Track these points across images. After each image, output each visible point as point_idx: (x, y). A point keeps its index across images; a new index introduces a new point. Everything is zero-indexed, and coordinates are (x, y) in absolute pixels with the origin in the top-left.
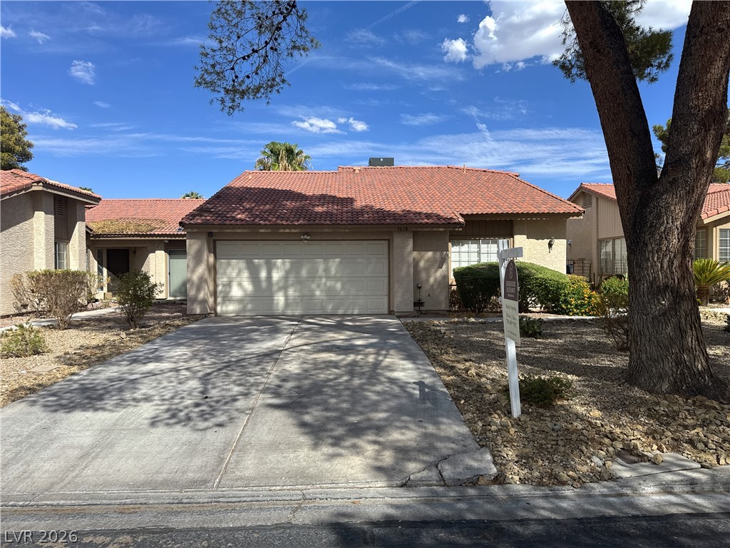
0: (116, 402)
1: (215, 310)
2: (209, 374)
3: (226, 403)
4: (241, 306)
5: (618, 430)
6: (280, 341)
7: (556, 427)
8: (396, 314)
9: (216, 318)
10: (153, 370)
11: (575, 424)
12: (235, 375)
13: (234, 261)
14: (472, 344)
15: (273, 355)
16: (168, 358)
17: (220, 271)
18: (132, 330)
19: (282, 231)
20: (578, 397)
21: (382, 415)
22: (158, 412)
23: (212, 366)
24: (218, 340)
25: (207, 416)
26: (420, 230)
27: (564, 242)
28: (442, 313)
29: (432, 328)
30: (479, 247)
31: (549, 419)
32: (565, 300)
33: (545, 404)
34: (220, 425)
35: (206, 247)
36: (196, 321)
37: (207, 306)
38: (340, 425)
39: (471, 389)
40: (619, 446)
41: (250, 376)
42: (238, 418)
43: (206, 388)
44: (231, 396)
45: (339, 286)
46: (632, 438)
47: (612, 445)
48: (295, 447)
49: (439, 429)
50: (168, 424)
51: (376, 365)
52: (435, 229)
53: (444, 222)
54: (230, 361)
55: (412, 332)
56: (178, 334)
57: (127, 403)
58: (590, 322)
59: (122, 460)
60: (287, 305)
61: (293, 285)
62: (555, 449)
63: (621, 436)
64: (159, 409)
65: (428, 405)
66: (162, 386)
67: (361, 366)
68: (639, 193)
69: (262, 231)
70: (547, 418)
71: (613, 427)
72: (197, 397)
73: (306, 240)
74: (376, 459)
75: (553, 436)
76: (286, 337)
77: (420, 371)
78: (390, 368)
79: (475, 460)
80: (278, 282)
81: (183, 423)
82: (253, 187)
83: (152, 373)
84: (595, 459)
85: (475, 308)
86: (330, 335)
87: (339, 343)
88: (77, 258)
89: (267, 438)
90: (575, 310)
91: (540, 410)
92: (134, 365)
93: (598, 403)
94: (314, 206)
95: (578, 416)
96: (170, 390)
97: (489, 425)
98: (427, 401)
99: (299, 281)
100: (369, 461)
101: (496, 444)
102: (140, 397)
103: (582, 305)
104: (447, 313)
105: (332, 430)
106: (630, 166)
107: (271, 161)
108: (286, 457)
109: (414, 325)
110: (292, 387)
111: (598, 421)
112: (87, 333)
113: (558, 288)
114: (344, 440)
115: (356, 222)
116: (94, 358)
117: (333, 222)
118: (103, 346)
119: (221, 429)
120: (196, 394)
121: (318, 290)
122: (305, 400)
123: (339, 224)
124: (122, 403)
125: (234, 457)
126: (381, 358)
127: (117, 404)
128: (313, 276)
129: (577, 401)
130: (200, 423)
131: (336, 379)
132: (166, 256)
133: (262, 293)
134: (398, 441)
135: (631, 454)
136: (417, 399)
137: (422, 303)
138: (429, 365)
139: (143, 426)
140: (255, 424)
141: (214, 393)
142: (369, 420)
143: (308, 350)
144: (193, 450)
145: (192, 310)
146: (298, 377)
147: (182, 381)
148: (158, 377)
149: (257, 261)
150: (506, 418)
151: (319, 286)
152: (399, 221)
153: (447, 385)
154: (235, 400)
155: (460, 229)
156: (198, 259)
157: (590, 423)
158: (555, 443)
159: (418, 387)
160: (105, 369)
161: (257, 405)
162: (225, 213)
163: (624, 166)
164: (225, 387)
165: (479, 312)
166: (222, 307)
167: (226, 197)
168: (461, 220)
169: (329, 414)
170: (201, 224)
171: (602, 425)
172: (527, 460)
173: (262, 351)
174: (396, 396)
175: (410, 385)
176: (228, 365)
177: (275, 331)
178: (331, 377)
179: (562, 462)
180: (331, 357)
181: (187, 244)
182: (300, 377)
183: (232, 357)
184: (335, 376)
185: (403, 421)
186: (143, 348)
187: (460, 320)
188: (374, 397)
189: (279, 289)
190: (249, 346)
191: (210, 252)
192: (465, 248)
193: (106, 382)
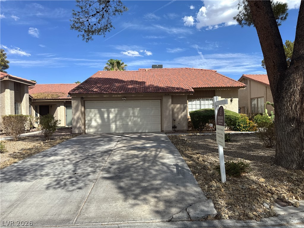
0: (32, 176)
1: (85, 131)
2: (78, 162)
3: (84, 177)
4: (96, 130)
5: (274, 189)
6: (113, 145)
7: (243, 187)
8: (164, 132)
9: (85, 135)
10: (53, 160)
11: (253, 185)
12: (90, 162)
13: (93, 110)
14: (199, 145)
15: (108, 152)
16: (60, 154)
17: (87, 114)
18: (47, 141)
19: (114, 96)
20: (252, 171)
21: (158, 182)
22: (51, 181)
23: (80, 158)
24: (85, 145)
25: (74, 183)
26: (174, 95)
27: (237, 99)
28: (185, 131)
29: (181, 138)
30: (200, 102)
31: (240, 183)
32: (238, 125)
33: (237, 175)
34: (80, 188)
35: (80, 103)
36: (76, 136)
37: (81, 130)
38: (138, 188)
39: (201, 168)
40: (276, 197)
41: (97, 163)
42: (89, 184)
43: (76, 169)
44: (87, 173)
45: (139, 120)
46: (282, 192)
47: (272, 196)
48: (115, 200)
49: (186, 189)
50: (55, 188)
51: (156, 156)
52: (181, 94)
53: (185, 91)
54: (89, 155)
55: (172, 140)
56: (67, 142)
57: (37, 177)
58: (250, 134)
59: (29, 208)
60: (116, 129)
61: (119, 120)
62: (245, 200)
63: (276, 191)
64: (52, 180)
65: (181, 176)
66: (55, 168)
67: (149, 157)
68: (279, 74)
69: (105, 96)
70: (238, 183)
71: (271, 186)
72: (71, 174)
73: (124, 100)
74: (156, 206)
75: (243, 192)
76: (115, 143)
77: (176, 159)
78: (162, 158)
79: (205, 206)
80: (112, 118)
81: (62, 187)
82: (102, 77)
83: (52, 162)
84: (266, 205)
85: (199, 128)
86: (135, 142)
87: (139, 146)
88: (25, 109)
89: (102, 195)
90: (243, 129)
91: (235, 178)
92: (44, 157)
93: (263, 175)
94: (128, 85)
95: (254, 182)
96: (59, 170)
97: (211, 187)
98: (180, 174)
99: (122, 119)
100: (152, 208)
101: (215, 197)
102: (44, 174)
103: (246, 127)
104: (187, 131)
105: (134, 191)
106: (275, 61)
107: (110, 67)
108: (111, 205)
109: (173, 137)
110: (116, 168)
111: (263, 184)
112: (26, 142)
113: (236, 120)
114: (140, 196)
115: (146, 92)
116: (26, 155)
117: (136, 92)
118: (32, 149)
119: (80, 191)
120: (70, 172)
121: (130, 122)
122: (121, 175)
123: (139, 93)
124: (35, 177)
125: (85, 206)
126: (158, 153)
127: (33, 177)
128: (127, 116)
129: (252, 173)
130: (70, 187)
131: (137, 163)
132: (65, 108)
133: (105, 123)
134: (167, 196)
135: (283, 201)
136: (175, 173)
137: (176, 127)
138: (180, 156)
139: (43, 189)
140: (97, 188)
141: (79, 171)
142: (152, 185)
143: (125, 149)
144: (65, 202)
145: (74, 131)
146: (119, 163)
147: (65, 165)
148: (55, 163)
149: (103, 109)
150: (219, 183)
151: (130, 120)
152: (165, 91)
153: (189, 166)
154: (88, 175)
155: (192, 94)
156: (77, 109)
157: (260, 185)
158: (244, 196)
159: (175, 167)
160: (31, 160)
161: (99, 178)
162: (89, 89)
163: (271, 61)
164: (85, 168)
165: (201, 130)
166: (88, 130)
167: (90, 82)
168: (193, 90)
169: (132, 182)
170: (78, 93)
171: (266, 186)
172: (232, 205)
173: (103, 150)
174: (165, 172)
175: (172, 166)
176: (87, 157)
177: (110, 140)
178: (135, 162)
179: (249, 206)
180: (135, 152)
181: (72, 102)
182: (120, 162)
183: (90, 153)
184: (137, 162)
185: (169, 185)
186: (50, 149)
187: (193, 134)
188: (154, 173)
189: (113, 122)
190: (98, 148)
191: (82, 106)
192: (194, 102)
193: (29, 166)
